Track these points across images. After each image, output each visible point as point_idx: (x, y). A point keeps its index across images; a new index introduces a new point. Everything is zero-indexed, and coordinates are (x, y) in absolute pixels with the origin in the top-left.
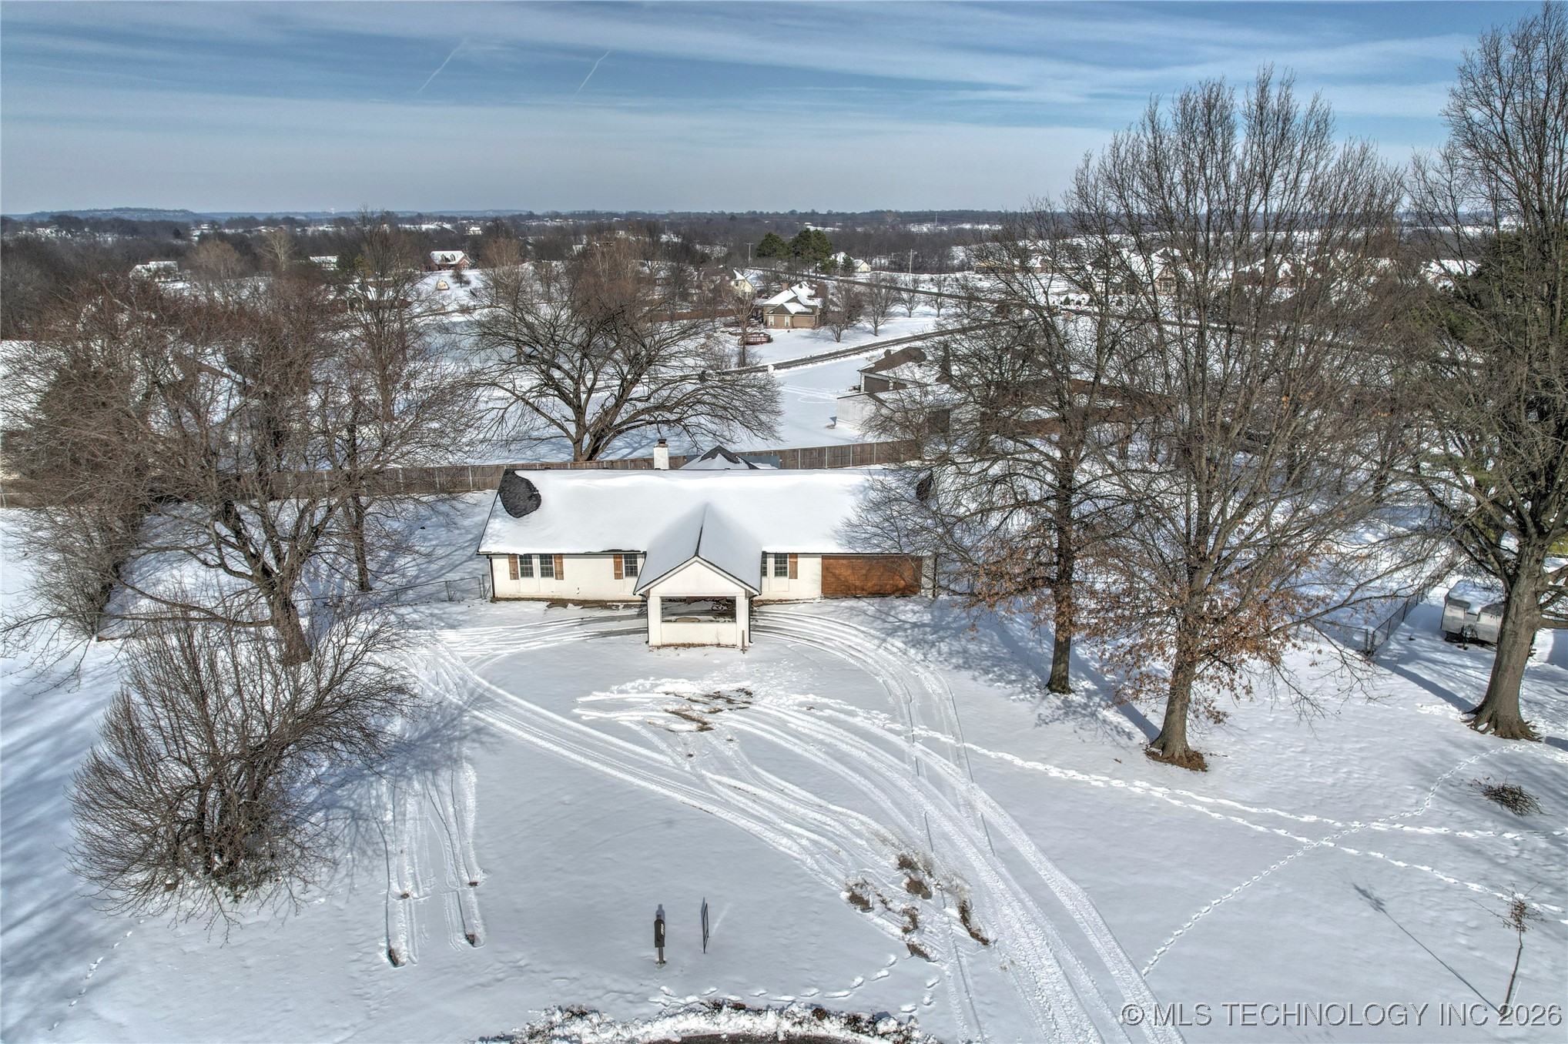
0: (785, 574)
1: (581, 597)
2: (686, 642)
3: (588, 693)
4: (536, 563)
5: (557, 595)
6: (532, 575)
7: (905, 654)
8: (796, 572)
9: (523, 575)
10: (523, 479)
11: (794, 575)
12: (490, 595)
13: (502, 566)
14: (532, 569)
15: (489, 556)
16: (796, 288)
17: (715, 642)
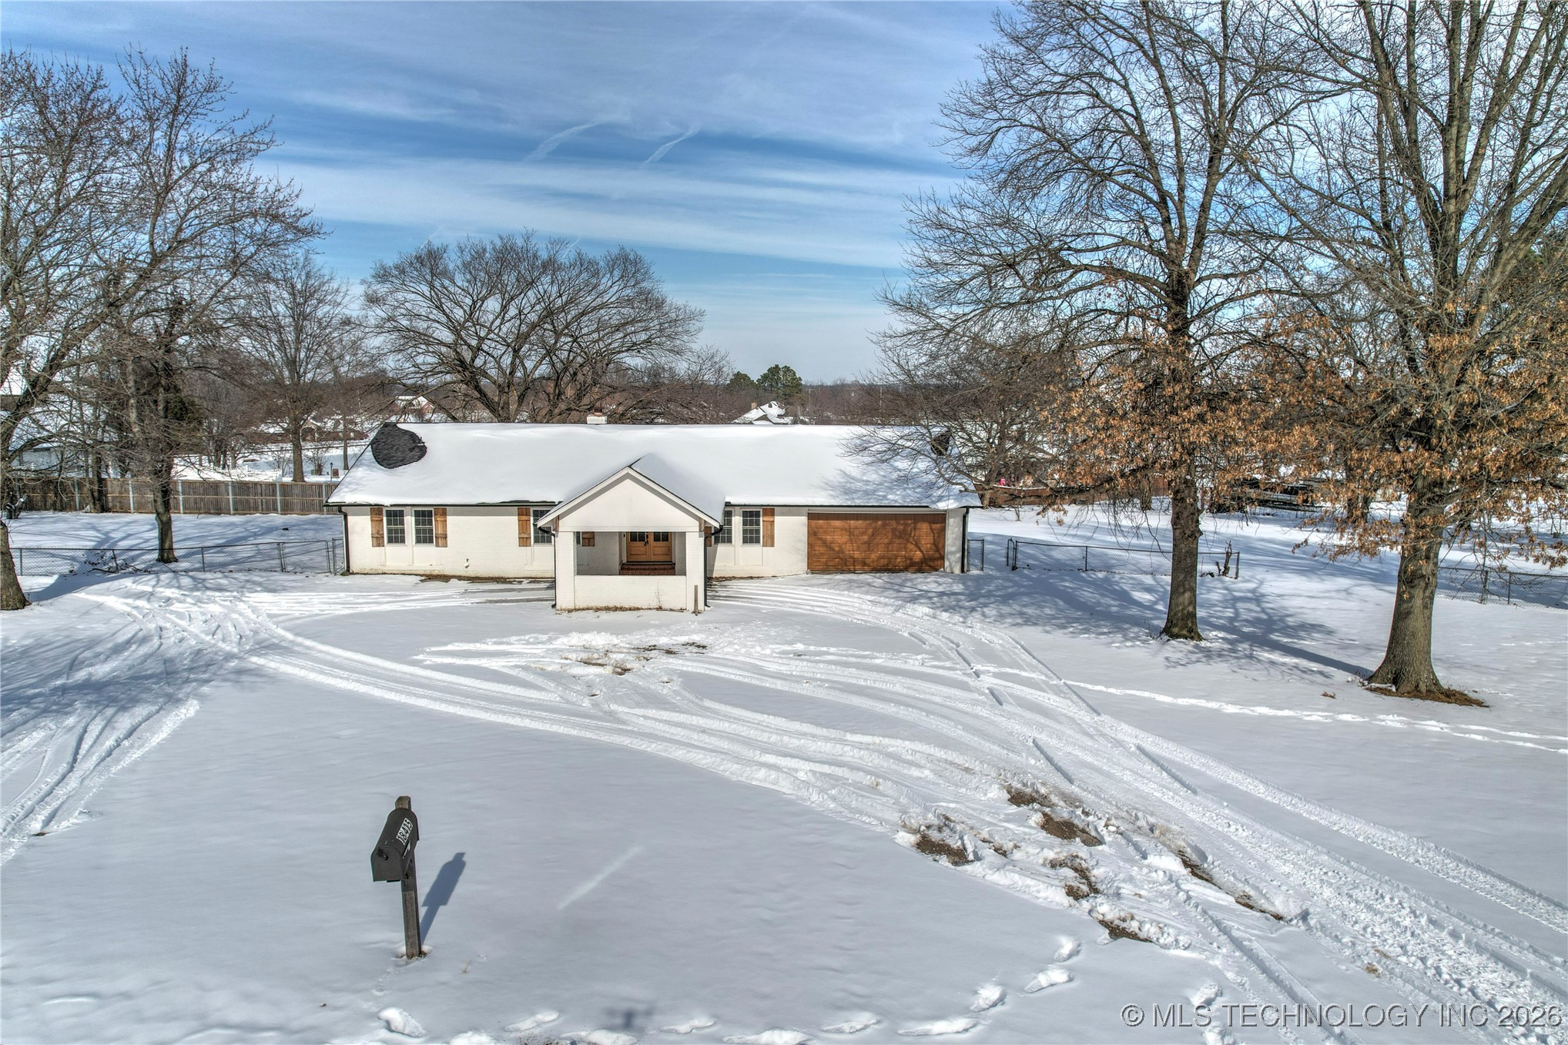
0: (757, 541)
1: (471, 573)
2: (611, 605)
3: (446, 644)
4: (410, 522)
5: (437, 569)
6: (403, 541)
7: (934, 618)
8: (772, 537)
9: (390, 541)
10: (406, 432)
11: (770, 541)
12: (341, 565)
13: (361, 527)
14: (403, 531)
15: (340, 509)
16: (765, 407)
17: (655, 605)
